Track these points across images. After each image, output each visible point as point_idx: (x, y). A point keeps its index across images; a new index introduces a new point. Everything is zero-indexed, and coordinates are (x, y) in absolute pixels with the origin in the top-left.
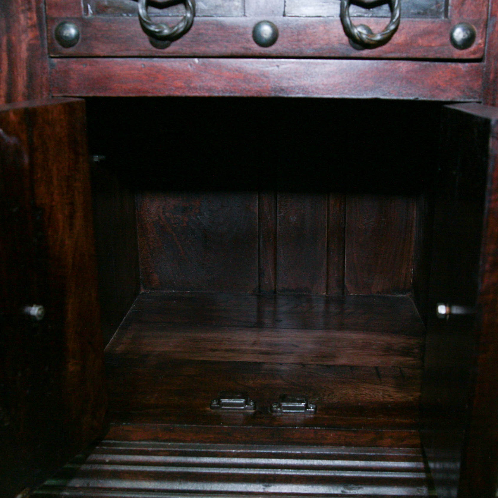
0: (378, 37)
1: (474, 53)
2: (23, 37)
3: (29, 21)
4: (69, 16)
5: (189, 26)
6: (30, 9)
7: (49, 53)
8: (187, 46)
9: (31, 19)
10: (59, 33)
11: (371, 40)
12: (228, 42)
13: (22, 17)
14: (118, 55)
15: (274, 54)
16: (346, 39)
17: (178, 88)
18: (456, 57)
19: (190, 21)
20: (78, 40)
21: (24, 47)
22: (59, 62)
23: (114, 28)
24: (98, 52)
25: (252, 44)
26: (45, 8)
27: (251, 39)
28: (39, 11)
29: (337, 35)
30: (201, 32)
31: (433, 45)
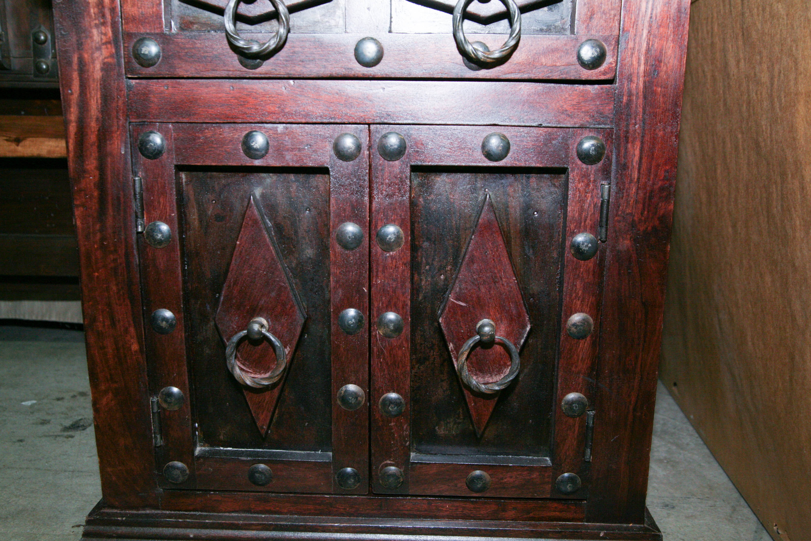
0: (497, 55)
1: (605, 73)
2: (97, 54)
3: (103, 37)
4: (148, 31)
5: (281, 43)
6: (104, 24)
7: (126, 74)
8: (281, 66)
9: (105, 34)
10: (137, 50)
11: (488, 58)
12: (327, 60)
13: (95, 31)
14: (204, 76)
15: (379, 75)
16: (460, 57)
17: (271, 113)
18: (584, 78)
19: (284, 38)
20: (158, 59)
21: (98, 66)
22: (136, 83)
23: (198, 45)
24: (181, 73)
25: (353, 63)
26: (122, 22)
27: (353, 58)
28: (114, 25)
29: (450, 53)
30: (296, 49)
31: (558, 64)
